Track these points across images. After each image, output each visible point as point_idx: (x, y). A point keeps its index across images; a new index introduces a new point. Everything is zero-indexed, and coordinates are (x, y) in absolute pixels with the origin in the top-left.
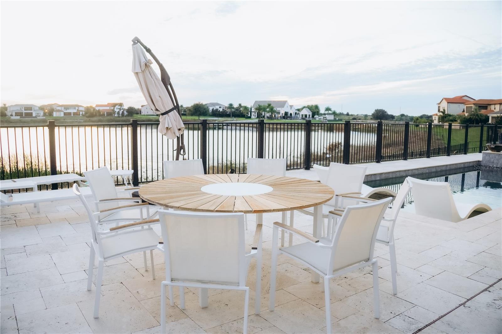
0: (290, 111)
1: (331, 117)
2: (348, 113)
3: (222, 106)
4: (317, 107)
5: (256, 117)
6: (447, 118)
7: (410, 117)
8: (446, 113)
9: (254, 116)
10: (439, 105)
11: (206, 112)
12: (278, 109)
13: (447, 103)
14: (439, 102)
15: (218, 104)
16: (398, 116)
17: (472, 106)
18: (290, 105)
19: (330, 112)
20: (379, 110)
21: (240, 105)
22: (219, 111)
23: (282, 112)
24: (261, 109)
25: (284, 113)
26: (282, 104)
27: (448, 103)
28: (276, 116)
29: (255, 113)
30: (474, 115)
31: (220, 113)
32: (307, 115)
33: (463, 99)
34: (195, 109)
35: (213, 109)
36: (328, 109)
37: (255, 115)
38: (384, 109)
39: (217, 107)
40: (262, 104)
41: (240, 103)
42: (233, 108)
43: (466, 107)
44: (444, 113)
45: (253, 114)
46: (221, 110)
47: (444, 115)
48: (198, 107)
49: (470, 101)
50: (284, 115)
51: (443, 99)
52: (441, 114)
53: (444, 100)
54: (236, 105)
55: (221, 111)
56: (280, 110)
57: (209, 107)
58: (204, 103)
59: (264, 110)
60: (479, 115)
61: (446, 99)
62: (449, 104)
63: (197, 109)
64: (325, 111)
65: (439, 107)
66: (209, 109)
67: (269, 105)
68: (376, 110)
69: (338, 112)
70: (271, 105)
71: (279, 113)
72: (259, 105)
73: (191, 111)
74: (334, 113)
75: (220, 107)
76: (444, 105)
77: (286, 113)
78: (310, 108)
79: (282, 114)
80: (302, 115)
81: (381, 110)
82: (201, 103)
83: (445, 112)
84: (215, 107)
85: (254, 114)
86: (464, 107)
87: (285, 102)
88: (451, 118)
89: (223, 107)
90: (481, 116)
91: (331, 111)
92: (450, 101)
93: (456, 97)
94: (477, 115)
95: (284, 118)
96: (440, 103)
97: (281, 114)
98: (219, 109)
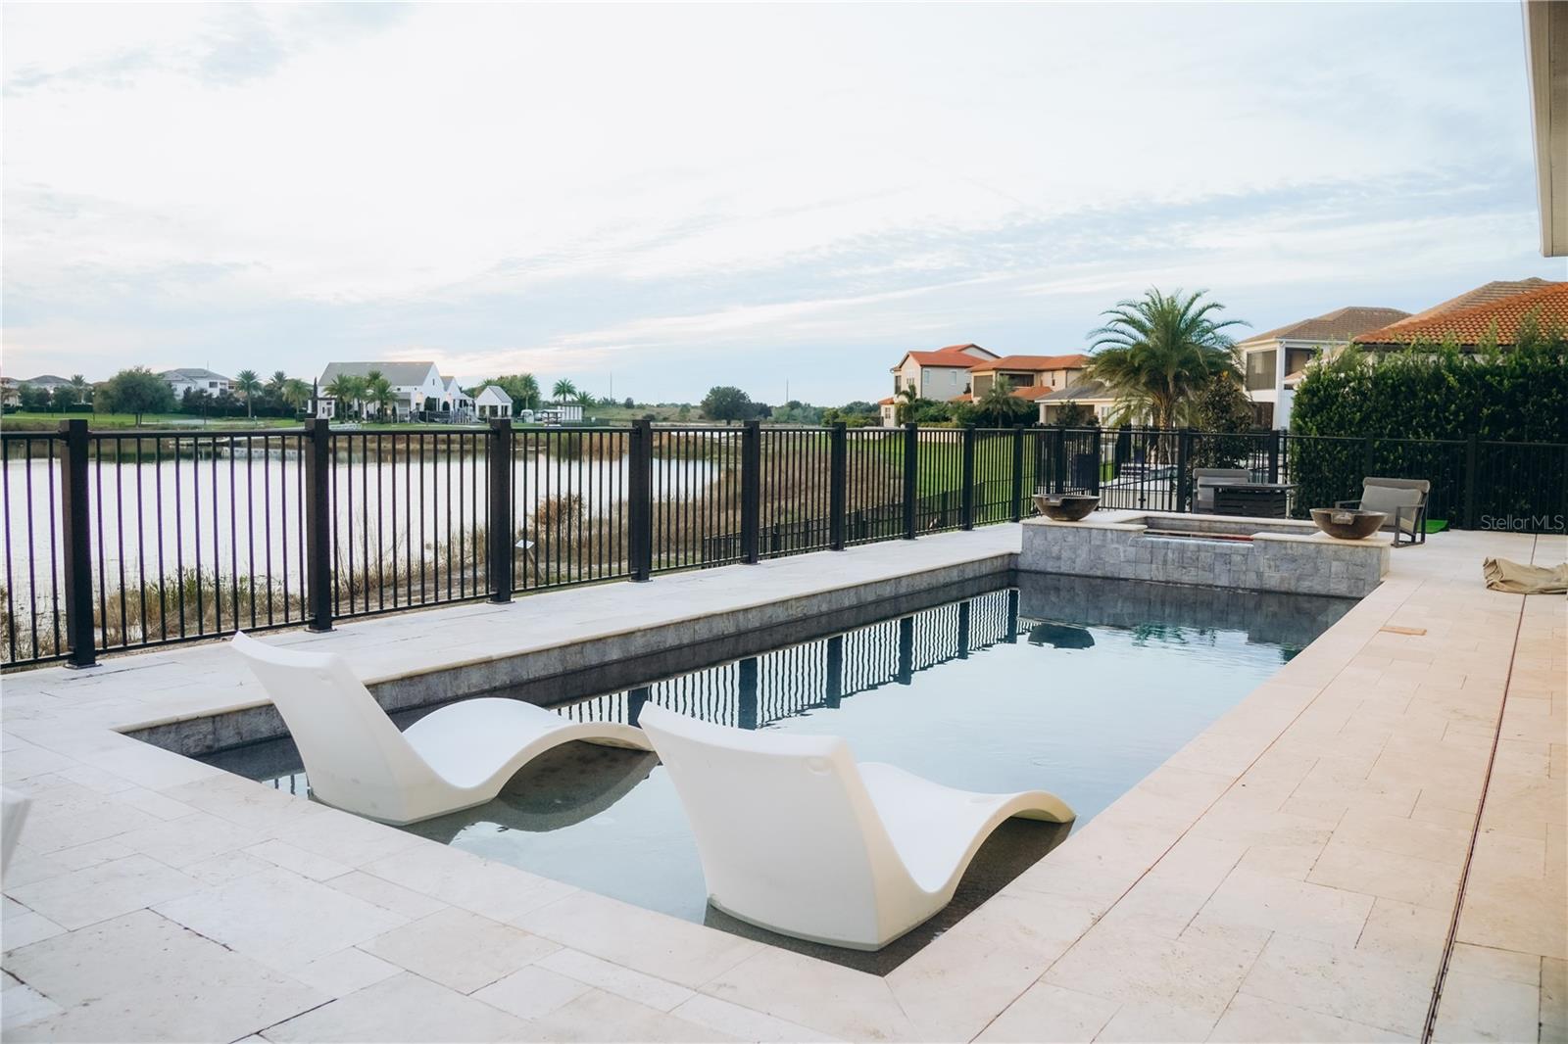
0: (443, 396)
1: (575, 415)
2: (628, 399)
3: (219, 381)
4: (528, 382)
5: (333, 416)
6: (920, 410)
7: (815, 409)
8: (918, 397)
9: (326, 413)
10: (898, 374)
11: (162, 400)
12: (404, 389)
13: (920, 368)
14: (898, 364)
15: (205, 372)
16: (781, 408)
17: (992, 376)
18: (442, 375)
19: (569, 398)
20: (725, 389)
21: (280, 376)
22: (211, 395)
23: (418, 397)
24: (348, 390)
25: (422, 402)
26: (418, 372)
27: (923, 366)
28: (398, 412)
29: (329, 404)
30: (998, 402)
31: (214, 404)
32: (496, 407)
33: (965, 355)
34: (124, 391)
35: (187, 391)
36: (563, 389)
37: (329, 410)
38: (738, 386)
39: (204, 384)
40: (349, 374)
41: (280, 370)
42: (257, 386)
43: (975, 377)
44: (911, 395)
45: (321, 405)
46: (216, 392)
47: (913, 402)
48: (135, 383)
49: (985, 361)
50: (422, 409)
51: (908, 356)
52: (904, 399)
53: (911, 358)
54: (265, 378)
55: (215, 396)
56: (409, 394)
57: (173, 384)
58: (155, 371)
59: (358, 391)
60: (1012, 402)
61: (917, 355)
62: (924, 369)
63: (130, 390)
64: (555, 395)
65: (897, 378)
66: (176, 389)
67: (375, 376)
68: (713, 391)
69: (597, 396)
70: (381, 378)
71: (407, 402)
72: (340, 377)
73: (110, 397)
74: (585, 402)
75: (212, 385)
76: (912, 372)
77: (430, 403)
78: (505, 385)
79: (417, 404)
80: (482, 408)
81: (727, 388)
82: (144, 370)
83: (915, 394)
84: (196, 383)
85: (326, 407)
86: (966, 378)
87: (427, 367)
88: (932, 411)
89: (221, 384)
90: (1016, 403)
91: (574, 394)
92: (930, 362)
93: (944, 349)
94: (1007, 402)
95: (422, 417)
96: (900, 367)
97: (413, 407)
98: (210, 390)
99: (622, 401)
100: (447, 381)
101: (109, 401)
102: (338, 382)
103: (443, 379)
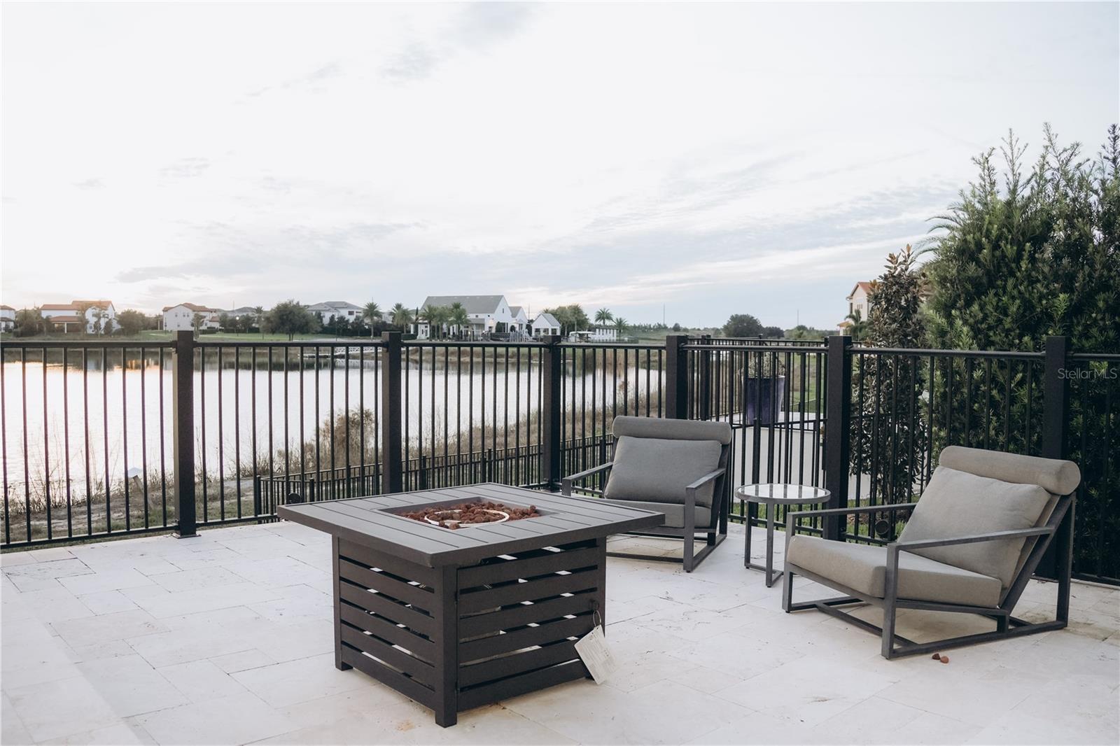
0: (511, 322)
1: (610, 336)
2: (676, 324)
3: (355, 311)
4: (576, 310)
5: (428, 336)
6: (863, 330)
8: (862, 320)
9: (424, 334)
10: (851, 301)
11: (307, 323)
12: (481, 316)
13: (867, 296)
14: (849, 295)
15: (346, 304)
18: (509, 305)
19: (608, 323)
20: (741, 316)
21: (398, 307)
22: (348, 321)
23: (491, 323)
24: (434, 316)
25: (494, 325)
26: (492, 303)
28: (475, 333)
29: (426, 327)
31: (349, 327)
32: (548, 329)
34: (281, 318)
35: (332, 318)
36: (603, 316)
37: (426, 331)
38: (751, 314)
39: (345, 313)
40: (439, 306)
41: (399, 303)
42: (378, 314)
44: (857, 319)
45: (421, 328)
46: (352, 319)
47: (859, 324)
48: (288, 312)
50: (494, 331)
51: (858, 286)
52: (852, 322)
53: (860, 289)
54: (386, 309)
55: (351, 322)
56: (484, 319)
57: (322, 312)
58: (302, 304)
59: (442, 317)
61: (864, 286)
63: (285, 317)
64: (597, 320)
65: (851, 304)
66: (324, 316)
67: (457, 306)
68: (733, 318)
70: (461, 307)
71: (481, 325)
72: (429, 307)
73: (271, 322)
74: (620, 327)
75: (351, 313)
76: (861, 299)
77: (501, 327)
78: (558, 314)
79: (490, 327)
80: (538, 330)
81: (744, 316)
82: (295, 303)
83: (860, 317)
84: (339, 312)
85: (424, 329)
87: (498, 299)
91: (612, 320)
95: (493, 337)
96: (852, 295)
97: (487, 329)
98: (348, 317)
99: (670, 326)
100: (515, 311)
101: (270, 325)
102: (427, 311)
103: (511, 308)
